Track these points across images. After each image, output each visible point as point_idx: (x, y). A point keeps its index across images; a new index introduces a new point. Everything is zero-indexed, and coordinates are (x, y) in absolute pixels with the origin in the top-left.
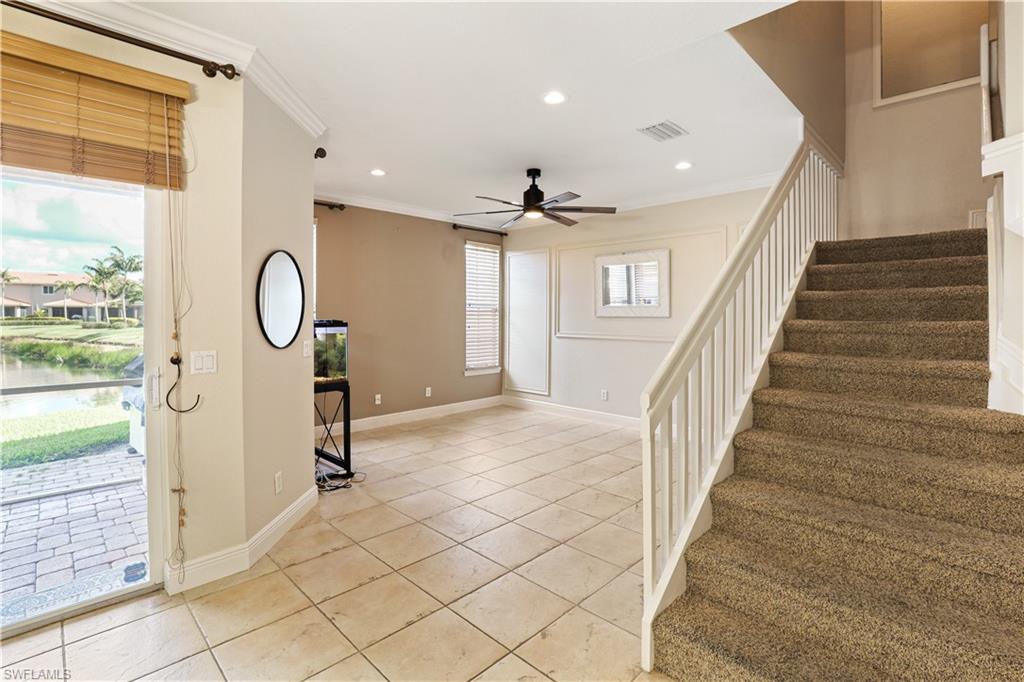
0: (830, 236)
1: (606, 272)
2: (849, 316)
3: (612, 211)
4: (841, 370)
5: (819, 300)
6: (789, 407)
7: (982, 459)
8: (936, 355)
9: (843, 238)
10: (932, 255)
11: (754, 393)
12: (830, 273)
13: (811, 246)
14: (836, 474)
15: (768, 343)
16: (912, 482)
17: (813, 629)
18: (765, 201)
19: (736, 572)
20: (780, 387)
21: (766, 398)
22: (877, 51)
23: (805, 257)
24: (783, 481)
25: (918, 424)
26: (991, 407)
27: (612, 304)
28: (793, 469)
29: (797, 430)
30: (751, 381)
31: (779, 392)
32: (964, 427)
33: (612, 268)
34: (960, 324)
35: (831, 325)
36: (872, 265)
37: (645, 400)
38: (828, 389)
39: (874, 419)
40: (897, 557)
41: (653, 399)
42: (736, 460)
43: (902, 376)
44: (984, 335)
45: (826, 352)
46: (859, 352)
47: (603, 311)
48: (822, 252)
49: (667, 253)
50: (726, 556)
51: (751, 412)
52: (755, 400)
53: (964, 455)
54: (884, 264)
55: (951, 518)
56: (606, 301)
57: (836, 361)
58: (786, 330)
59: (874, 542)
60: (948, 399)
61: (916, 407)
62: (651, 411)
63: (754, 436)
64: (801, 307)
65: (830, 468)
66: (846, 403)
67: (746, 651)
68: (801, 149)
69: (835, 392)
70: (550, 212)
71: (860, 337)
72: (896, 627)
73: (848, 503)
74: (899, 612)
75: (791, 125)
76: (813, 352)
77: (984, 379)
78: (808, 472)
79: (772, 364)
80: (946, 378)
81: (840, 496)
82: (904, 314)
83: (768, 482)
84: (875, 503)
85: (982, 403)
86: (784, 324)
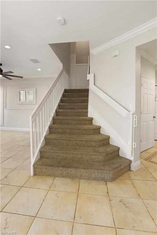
0: (67, 88)
1: (20, 93)
2: (70, 103)
3: (22, 77)
4: (68, 112)
5: (65, 100)
6: (59, 119)
7: (87, 125)
8: (82, 109)
9: (70, 88)
10: (82, 92)
11: (53, 117)
12: (67, 95)
13: (64, 90)
14: (67, 130)
15: (56, 108)
16: (78, 129)
17: (63, 157)
18: (55, 80)
19: (50, 151)
20: (58, 116)
21: (55, 118)
22: (75, 55)
23: (63, 92)
24: (58, 133)
25: (79, 120)
26: (88, 117)
27: (21, 101)
28: (60, 130)
29: (60, 123)
30: (52, 115)
31: (58, 117)
32: (85, 120)
33: (21, 92)
34: (85, 104)
35: (66, 104)
36: (73, 94)
37: (31, 118)
38: (66, 116)
39: (73, 120)
40: (75, 141)
41: (32, 117)
42: (50, 131)
43: (77, 112)
44: (87, 106)
45: (66, 109)
46: (71, 109)
47: (19, 103)
48: (66, 91)
49: (35, 89)
50: (48, 148)
51: (52, 121)
52: (53, 119)
53: (85, 124)
54: (75, 93)
55: (83, 134)
56: (20, 100)
57: (67, 111)
58: (59, 105)
59: (72, 140)
60: (83, 116)
61: (78, 117)
62: (32, 120)
63: (53, 125)
64: (62, 101)
65: (66, 129)
66: (69, 118)
67: (52, 164)
68: (62, 71)
69: (67, 116)
70: (4, 76)
71: (71, 106)
72: (75, 152)
73: (69, 135)
74: (75, 150)
75: (60, 66)
76: (64, 109)
77: (87, 112)
78: (62, 131)
79: (56, 112)
80: (83, 112)
81: (67, 134)
82: (78, 102)
83: (56, 134)
84: (72, 134)
85: (87, 116)
86: (59, 104)
